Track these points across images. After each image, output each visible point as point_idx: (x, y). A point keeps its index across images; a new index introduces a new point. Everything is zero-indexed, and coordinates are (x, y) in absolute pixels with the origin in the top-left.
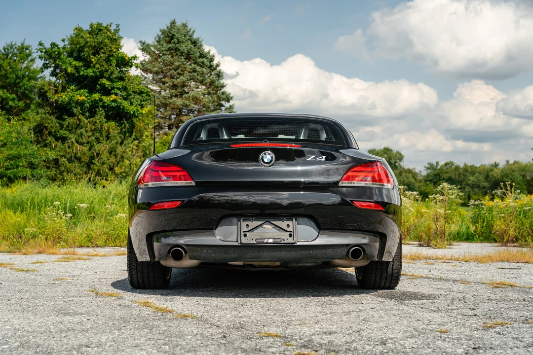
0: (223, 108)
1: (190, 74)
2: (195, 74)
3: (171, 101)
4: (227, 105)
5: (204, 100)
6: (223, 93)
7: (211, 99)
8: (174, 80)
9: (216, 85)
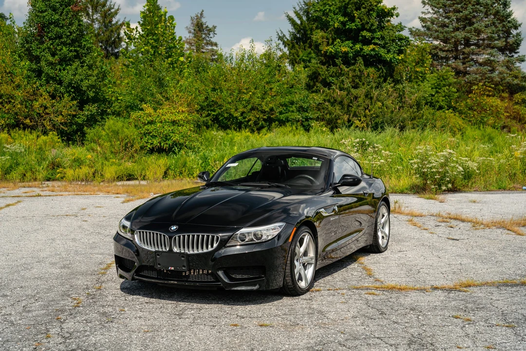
0: (511, 35)
1: (473, 7)
2: (478, 7)
3: (453, 35)
4: (514, 32)
5: (486, 31)
6: (509, 22)
7: (494, 29)
8: (457, 14)
9: (502, 14)
